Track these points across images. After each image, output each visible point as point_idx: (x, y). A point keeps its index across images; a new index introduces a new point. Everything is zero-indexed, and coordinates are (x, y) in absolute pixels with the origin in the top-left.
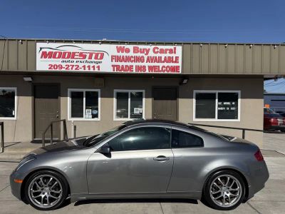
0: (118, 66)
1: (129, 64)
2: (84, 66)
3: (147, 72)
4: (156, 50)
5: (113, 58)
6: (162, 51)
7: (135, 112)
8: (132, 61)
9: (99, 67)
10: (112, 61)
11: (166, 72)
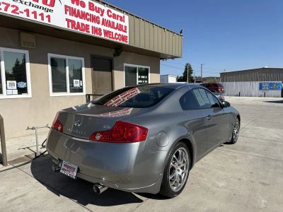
0: (73, 22)
1: (85, 22)
2: (27, 11)
3: (103, 36)
4: (110, 14)
5: (67, 8)
6: (115, 16)
7: (75, 85)
8: (88, 20)
9: (49, 17)
10: (66, 13)
11: (118, 40)
